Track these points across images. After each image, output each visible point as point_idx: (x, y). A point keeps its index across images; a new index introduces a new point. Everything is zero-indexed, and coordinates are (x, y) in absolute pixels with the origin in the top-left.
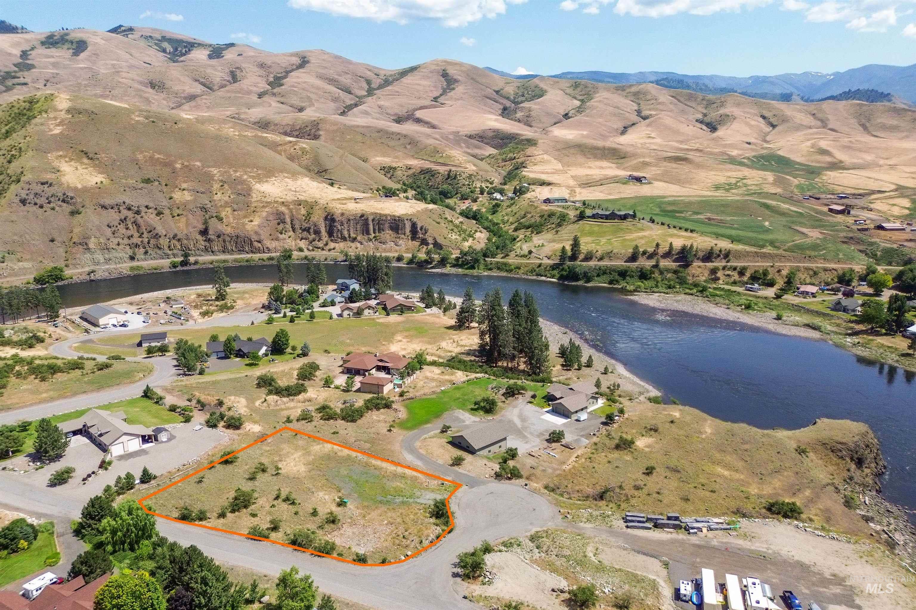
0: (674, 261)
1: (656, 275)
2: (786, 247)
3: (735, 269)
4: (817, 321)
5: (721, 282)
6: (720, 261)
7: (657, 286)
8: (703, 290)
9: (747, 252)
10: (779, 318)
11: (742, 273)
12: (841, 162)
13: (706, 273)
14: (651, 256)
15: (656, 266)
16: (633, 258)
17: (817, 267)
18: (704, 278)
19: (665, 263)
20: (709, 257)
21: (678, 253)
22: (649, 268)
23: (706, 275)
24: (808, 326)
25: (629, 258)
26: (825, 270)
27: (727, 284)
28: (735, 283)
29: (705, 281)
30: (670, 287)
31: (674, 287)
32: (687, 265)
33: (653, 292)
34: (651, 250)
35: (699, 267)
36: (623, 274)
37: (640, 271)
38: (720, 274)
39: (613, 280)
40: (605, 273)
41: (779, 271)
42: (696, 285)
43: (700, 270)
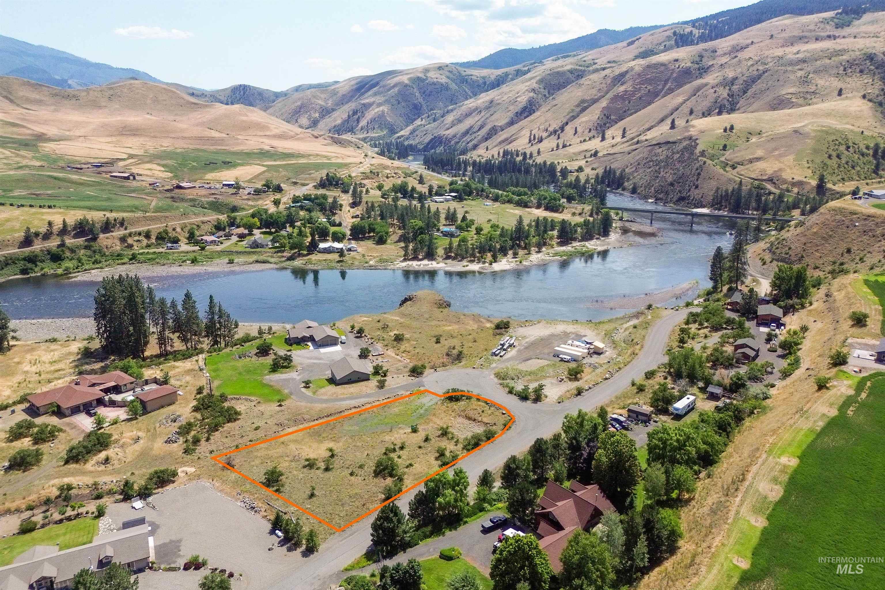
0: (76, 236)
1: (68, 254)
2: (152, 210)
3: (140, 234)
4: (255, 257)
5: (135, 247)
6: (119, 230)
7: (83, 264)
8: (134, 257)
9: (137, 218)
10: (231, 262)
11: (148, 236)
12: (44, 134)
13: (118, 243)
14: (47, 236)
15: (62, 245)
16: (27, 242)
17: (197, 221)
18: (118, 248)
19: (69, 241)
20: (107, 227)
21: (75, 229)
22: (55, 248)
23: (119, 244)
24: (257, 262)
25: (21, 242)
26: (203, 223)
27: (142, 248)
28: (148, 246)
29: (122, 250)
30: (96, 262)
31: (100, 262)
32: (95, 239)
33: (86, 270)
34: (43, 230)
35: (107, 238)
36: (32, 260)
37: (49, 254)
38: (130, 241)
39: (27, 269)
40: (7, 264)
41: (174, 229)
42: (119, 256)
43: (109, 240)
